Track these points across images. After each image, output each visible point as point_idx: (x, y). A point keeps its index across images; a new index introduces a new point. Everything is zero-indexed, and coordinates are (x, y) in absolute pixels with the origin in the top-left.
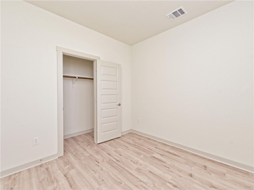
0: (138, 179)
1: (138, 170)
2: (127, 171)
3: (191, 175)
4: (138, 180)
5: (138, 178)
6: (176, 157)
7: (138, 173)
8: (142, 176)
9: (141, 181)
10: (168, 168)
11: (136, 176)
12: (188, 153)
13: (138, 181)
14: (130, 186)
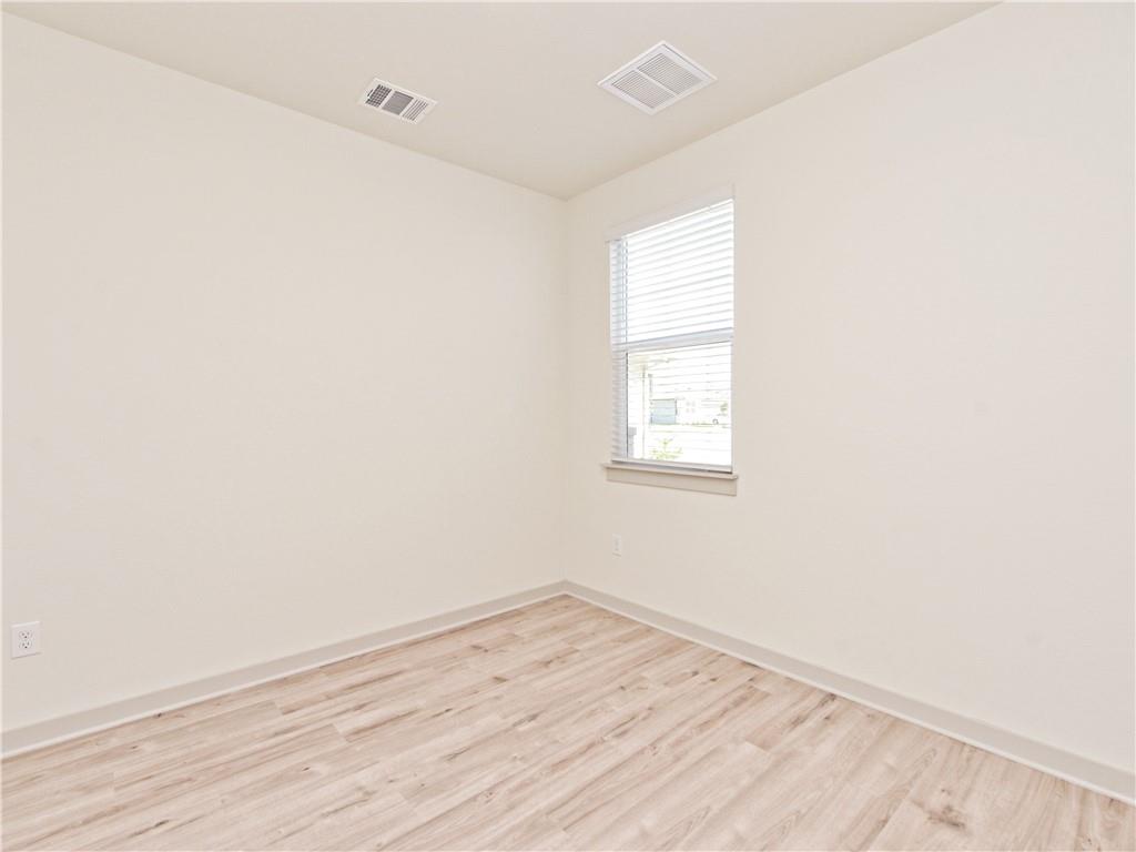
0: (479, 798)
1: (420, 792)
2: (408, 833)
3: (499, 680)
4: (482, 799)
5: (474, 798)
6: (397, 679)
7: (444, 795)
8: (462, 785)
9: (491, 791)
10: (447, 711)
11: (456, 803)
12: (394, 650)
13: (487, 802)
14: (508, 826)
